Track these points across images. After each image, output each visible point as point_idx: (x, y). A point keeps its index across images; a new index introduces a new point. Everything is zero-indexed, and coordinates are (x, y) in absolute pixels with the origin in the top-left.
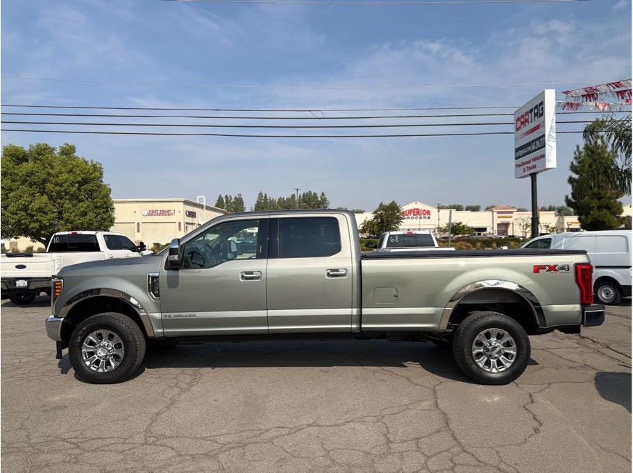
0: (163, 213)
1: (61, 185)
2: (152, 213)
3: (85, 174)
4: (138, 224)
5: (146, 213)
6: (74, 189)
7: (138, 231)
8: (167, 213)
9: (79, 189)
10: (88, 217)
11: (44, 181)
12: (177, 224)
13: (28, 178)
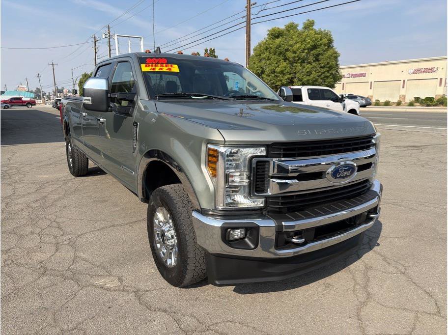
0: (427, 70)
1: (295, 52)
2: (417, 71)
3: (313, 41)
4: (404, 81)
5: (412, 71)
6: (304, 54)
7: (403, 87)
8: (431, 70)
9: (307, 54)
10: (312, 76)
11: (287, 50)
12: (439, 80)
13: (277, 50)
